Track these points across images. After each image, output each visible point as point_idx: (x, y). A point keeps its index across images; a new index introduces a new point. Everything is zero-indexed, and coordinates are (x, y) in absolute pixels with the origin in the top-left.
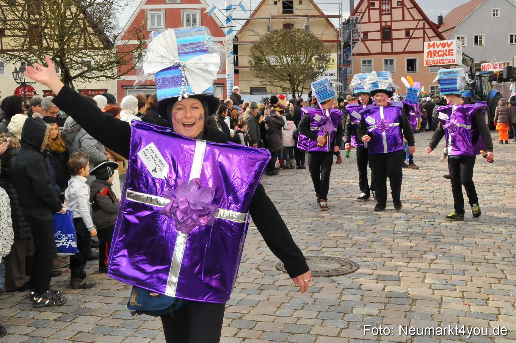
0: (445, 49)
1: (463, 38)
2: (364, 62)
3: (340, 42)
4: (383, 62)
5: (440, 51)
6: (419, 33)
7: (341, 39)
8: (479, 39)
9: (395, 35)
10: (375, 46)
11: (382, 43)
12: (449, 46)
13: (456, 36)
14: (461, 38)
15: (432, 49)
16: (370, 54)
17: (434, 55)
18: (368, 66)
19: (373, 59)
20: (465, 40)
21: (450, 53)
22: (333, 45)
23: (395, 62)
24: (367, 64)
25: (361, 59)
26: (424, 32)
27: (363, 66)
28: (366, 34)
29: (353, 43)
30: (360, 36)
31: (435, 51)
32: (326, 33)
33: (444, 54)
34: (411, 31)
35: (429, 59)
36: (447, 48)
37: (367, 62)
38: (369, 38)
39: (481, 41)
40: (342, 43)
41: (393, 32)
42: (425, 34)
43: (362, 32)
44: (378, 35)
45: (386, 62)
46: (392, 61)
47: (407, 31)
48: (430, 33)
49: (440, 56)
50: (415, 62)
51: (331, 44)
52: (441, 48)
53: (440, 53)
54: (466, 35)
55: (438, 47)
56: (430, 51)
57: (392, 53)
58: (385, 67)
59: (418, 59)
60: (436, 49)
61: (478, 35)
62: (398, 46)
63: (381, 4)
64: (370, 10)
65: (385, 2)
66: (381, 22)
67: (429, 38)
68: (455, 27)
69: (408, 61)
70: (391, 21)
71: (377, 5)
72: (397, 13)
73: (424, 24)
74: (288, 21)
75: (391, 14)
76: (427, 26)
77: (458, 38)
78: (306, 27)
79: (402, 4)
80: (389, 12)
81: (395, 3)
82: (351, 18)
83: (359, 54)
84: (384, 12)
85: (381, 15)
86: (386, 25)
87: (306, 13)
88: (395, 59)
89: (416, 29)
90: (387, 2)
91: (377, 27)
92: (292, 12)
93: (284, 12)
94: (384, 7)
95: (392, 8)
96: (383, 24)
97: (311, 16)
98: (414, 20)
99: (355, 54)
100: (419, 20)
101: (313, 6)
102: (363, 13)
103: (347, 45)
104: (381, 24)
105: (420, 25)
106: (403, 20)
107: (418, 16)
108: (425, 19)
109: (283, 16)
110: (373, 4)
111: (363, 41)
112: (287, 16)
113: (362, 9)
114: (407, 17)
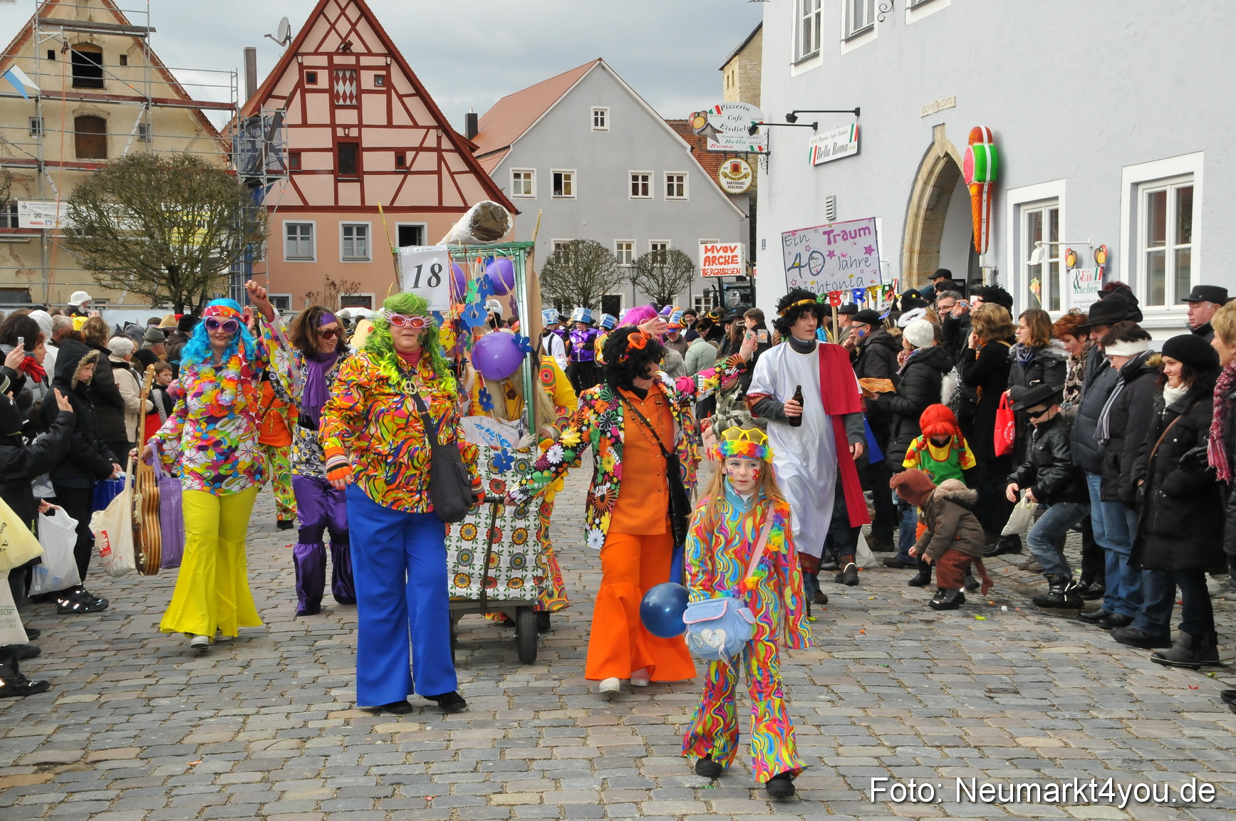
0: (727, 254)
1: (528, 176)
2: (292, 229)
3: (233, 174)
4: (341, 231)
5: (721, 257)
6: (427, 161)
7: (236, 168)
8: (563, 181)
9: (369, 161)
11: (337, 181)
12: (732, 251)
13: (511, 169)
14: (522, 176)
15: (710, 254)
16: (306, 208)
17: (714, 262)
18: (302, 239)
19: (314, 223)
20: (531, 180)
21: (733, 260)
23: (370, 231)
24: (299, 235)
25: (284, 222)
26: (441, 159)
27: (289, 238)
28: (295, 154)
29: (269, 180)
30: (281, 160)
31: (714, 257)
33: (727, 262)
34: (410, 156)
35: (707, 267)
36: (729, 254)
37: (299, 230)
38: (304, 167)
39: (568, 185)
40: (241, 180)
41: (365, 154)
42: (443, 164)
43: (285, 151)
44: (327, 161)
45: (348, 230)
46: (362, 230)
47: (400, 155)
48: (454, 161)
49: (721, 264)
50: (420, 235)
52: (721, 253)
53: (721, 260)
54: (535, 169)
55: (718, 251)
56: (708, 257)
57: (364, 209)
58: (345, 245)
59: (426, 228)
60: (716, 254)
61: (563, 170)
63: (333, 80)
64: (304, 92)
65: (344, 75)
66: (333, 125)
67: (452, 174)
68: (508, 147)
69: (402, 229)
70: (360, 125)
71: (323, 79)
72: (374, 107)
73: (439, 138)
74: (90, 108)
75: (359, 107)
76: (446, 144)
77: (517, 176)
78: (142, 129)
79: (385, 83)
80: (354, 102)
81: (367, 79)
82: (263, 115)
83: (283, 209)
84: (341, 102)
85: (333, 107)
86: (347, 136)
87: (142, 90)
88: (370, 224)
89: (421, 149)
90: (348, 75)
91: (325, 139)
92: (100, 85)
93: (77, 84)
94: (340, 88)
95: (361, 91)
96: (340, 132)
97: (156, 101)
98: (416, 126)
99: (271, 208)
100: (429, 128)
101: (159, 75)
102: (289, 100)
103: (253, 184)
104: (334, 133)
105: (431, 141)
106: (390, 125)
107: (424, 118)
108: (442, 124)
109: (77, 94)
110: (312, 78)
111: (292, 173)
112: (86, 95)
113: (286, 87)
114: (400, 117)
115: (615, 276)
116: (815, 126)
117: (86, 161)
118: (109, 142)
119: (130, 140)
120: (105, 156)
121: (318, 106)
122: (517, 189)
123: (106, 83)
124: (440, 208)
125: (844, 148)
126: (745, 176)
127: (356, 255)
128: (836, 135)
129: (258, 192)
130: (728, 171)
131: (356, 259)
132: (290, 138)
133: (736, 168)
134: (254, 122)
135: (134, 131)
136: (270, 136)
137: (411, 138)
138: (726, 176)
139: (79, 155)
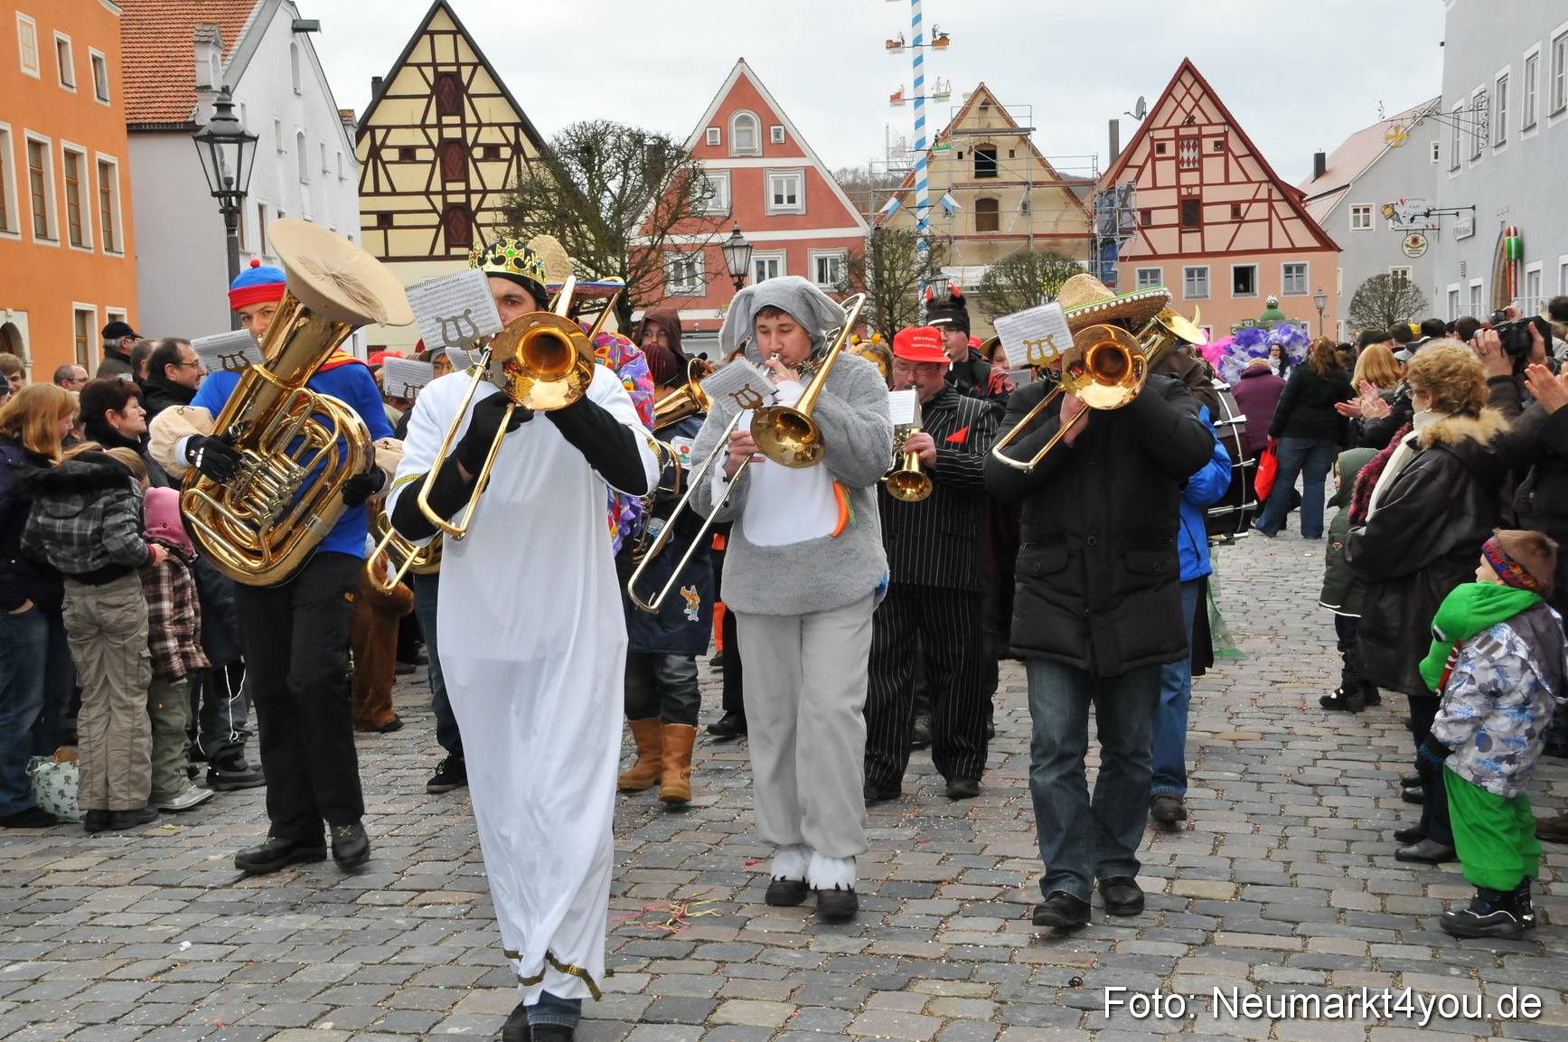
1: (1366, 210)
2: (1143, 274)
3: (1093, 236)
4: (1184, 274)
6: (1260, 210)
7: (1096, 231)
9: (1209, 214)
10: (1166, 241)
11: (1181, 233)
13: (1351, 204)
14: (1361, 211)
16: (1155, 256)
19: (1161, 268)
20: (1370, 214)
22: (1080, 243)
23: (1209, 274)
24: (1149, 279)
25: (1137, 269)
26: (1271, 208)
27: (1141, 282)
28: (1146, 213)
29: (1121, 239)
30: (1134, 218)
32: (1063, 218)
34: (1244, 207)
37: (1149, 275)
38: (1154, 223)
40: (1099, 241)
41: (1205, 208)
42: (1273, 212)
43: (1138, 210)
44: (1173, 217)
45: (1190, 273)
46: (1202, 272)
47: (1236, 207)
48: (1284, 209)
50: (1253, 274)
51: (1076, 240)
54: (1374, 204)
57: (1204, 254)
58: (1188, 285)
59: (1257, 268)
62: (1216, 238)
63: (1179, 148)
64: (1155, 160)
65: (1188, 143)
66: (1178, 186)
67: (1281, 220)
68: (1348, 185)
69: (1237, 270)
70: (1201, 185)
71: (1170, 149)
72: (1213, 168)
73: (1270, 191)
74: (987, 193)
75: (1200, 170)
76: (1276, 195)
77: (1357, 211)
78: (1025, 206)
79: (1222, 147)
80: (1197, 166)
81: (1208, 146)
82: (1117, 187)
83: (1133, 258)
84: (1186, 166)
85: (1179, 171)
86: (1190, 194)
87: (1024, 176)
88: (1209, 267)
89: (1254, 200)
90: (1191, 144)
91: (1171, 198)
92: (994, 175)
93: (978, 175)
94: (1185, 154)
95: (1202, 156)
96: (1184, 192)
97: (1035, 184)
98: (1250, 181)
99: (1123, 259)
100: (1261, 182)
101: (1038, 163)
102: (1141, 169)
103: (1109, 243)
104: (1179, 192)
105: (1263, 194)
106: (1227, 182)
107: (1257, 174)
108: (1272, 178)
109: (977, 184)
110: (1161, 149)
111: (1141, 229)
112: (984, 184)
113: (1138, 158)
114: (1236, 175)
115: (1417, 304)
116: (1457, 214)
117: (983, 233)
118: (1000, 217)
119: (1016, 215)
120: (996, 228)
121: (1166, 171)
122: (1356, 223)
123: (999, 173)
124: (1271, 250)
125: (1467, 231)
126: (1422, 245)
127: (1197, 294)
128: (1464, 222)
129: (1114, 246)
130: (1409, 243)
131: (1196, 297)
132: (1139, 201)
133: (1415, 240)
134: (1111, 190)
135: (1019, 208)
136: (1124, 202)
137: (1246, 192)
138: (1408, 246)
139: (978, 229)
